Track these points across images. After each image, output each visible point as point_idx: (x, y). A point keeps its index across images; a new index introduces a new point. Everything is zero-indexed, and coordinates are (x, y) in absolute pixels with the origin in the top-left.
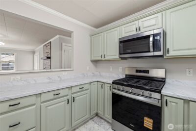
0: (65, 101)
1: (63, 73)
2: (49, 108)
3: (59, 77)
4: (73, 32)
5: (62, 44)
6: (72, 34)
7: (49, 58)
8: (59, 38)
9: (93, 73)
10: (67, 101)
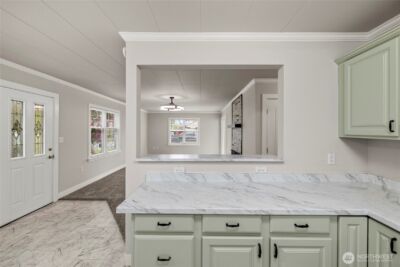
0: (252, 246)
1: (257, 167)
2: (216, 249)
3: (247, 175)
4: (281, 66)
5: (261, 96)
6: (280, 72)
7: (239, 126)
8: (256, 84)
9: (351, 176)
10: (256, 249)
